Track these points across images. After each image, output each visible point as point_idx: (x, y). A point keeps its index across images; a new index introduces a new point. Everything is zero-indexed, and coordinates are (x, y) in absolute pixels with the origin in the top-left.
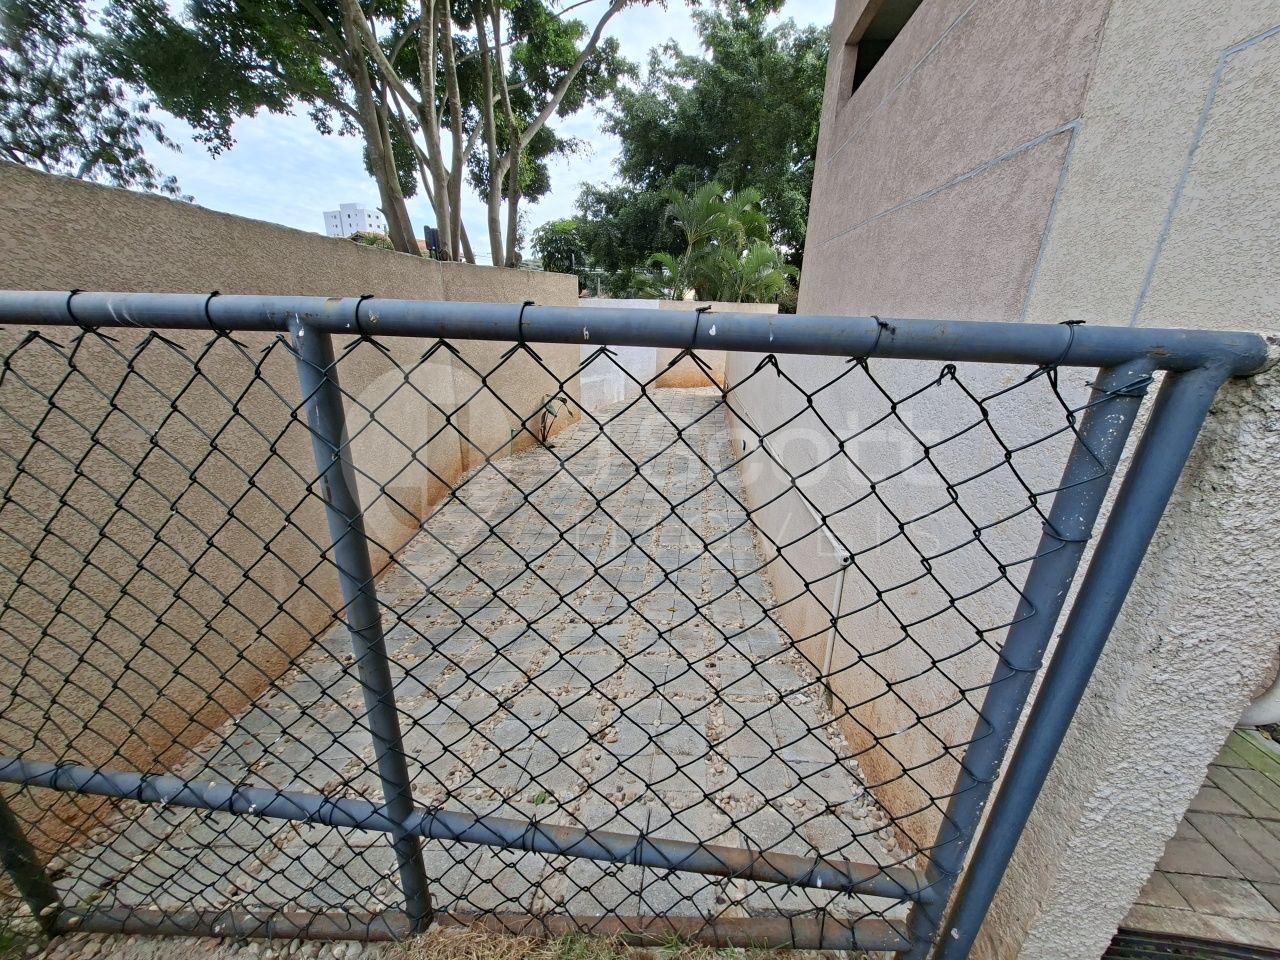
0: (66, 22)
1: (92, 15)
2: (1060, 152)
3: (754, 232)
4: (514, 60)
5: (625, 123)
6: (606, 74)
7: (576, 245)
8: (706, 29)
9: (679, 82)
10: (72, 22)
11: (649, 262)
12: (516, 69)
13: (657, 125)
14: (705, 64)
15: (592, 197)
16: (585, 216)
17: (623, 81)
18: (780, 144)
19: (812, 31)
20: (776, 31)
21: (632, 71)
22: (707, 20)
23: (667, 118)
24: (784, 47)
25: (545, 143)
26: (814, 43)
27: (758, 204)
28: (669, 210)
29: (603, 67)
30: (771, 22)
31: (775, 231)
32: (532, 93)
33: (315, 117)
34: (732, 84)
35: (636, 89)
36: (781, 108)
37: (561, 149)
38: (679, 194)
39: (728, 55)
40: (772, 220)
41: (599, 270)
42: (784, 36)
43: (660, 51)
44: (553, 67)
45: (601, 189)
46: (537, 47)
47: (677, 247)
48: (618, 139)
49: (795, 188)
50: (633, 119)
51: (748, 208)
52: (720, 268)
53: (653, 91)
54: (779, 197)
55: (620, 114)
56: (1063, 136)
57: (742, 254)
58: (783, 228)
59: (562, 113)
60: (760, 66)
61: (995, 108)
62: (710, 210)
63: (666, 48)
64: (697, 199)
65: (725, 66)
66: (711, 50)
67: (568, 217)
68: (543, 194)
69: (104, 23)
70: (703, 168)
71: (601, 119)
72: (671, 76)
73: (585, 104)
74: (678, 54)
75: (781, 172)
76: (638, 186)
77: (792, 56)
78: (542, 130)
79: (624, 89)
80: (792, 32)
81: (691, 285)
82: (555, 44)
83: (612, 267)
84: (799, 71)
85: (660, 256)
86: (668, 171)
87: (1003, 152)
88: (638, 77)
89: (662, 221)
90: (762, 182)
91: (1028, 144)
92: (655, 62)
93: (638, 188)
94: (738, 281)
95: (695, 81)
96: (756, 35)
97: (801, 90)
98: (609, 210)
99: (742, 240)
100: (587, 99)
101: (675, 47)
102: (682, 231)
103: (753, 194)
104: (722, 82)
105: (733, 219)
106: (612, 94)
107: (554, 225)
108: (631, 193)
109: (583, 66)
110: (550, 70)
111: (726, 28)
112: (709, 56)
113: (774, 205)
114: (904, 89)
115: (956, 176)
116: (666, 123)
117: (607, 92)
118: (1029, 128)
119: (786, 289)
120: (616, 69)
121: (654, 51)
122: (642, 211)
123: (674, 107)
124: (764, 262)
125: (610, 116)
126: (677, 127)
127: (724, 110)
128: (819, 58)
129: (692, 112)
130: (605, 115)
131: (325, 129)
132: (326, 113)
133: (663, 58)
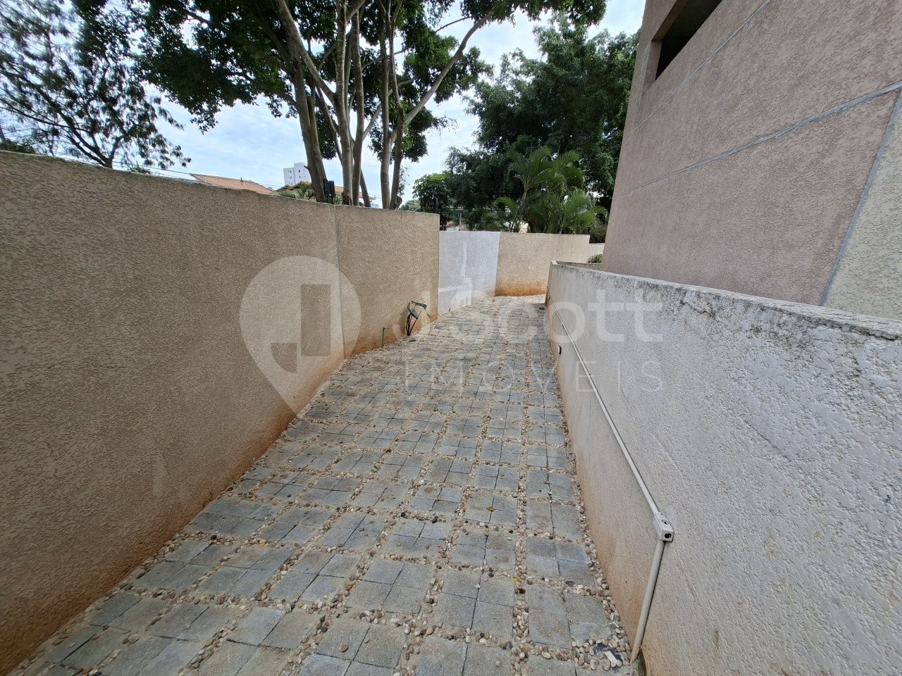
0: (118, 46)
1: (133, 42)
2: (883, 111)
3: (574, 183)
4: (406, 64)
5: (483, 106)
6: (469, 73)
7: (444, 191)
8: (544, 40)
9: (523, 78)
10: (121, 47)
11: (495, 203)
12: (407, 71)
13: (505, 107)
14: (542, 64)
15: (457, 157)
16: (451, 171)
17: (482, 77)
18: (596, 120)
19: (622, 37)
20: (595, 39)
21: (489, 70)
22: (544, 34)
23: (513, 103)
24: (601, 50)
25: (424, 120)
26: (624, 46)
27: (577, 163)
28: (511, 166)
29: (468, 68)
30: (592, 32)
31: (589, 181)
32: (418, 87)
33: (271, 106)
34: (561, 77)
35: (492, 83)
36: (597, 93)
37: (436, 125)
38: (519, 156)
39: (558, 57)
40: (587, 174)
41: (460, 208)
42: (601, 42)
43: (510, 57)
44: (433, 68)
45: (464, 152)
46: (422, 55)
47: (516, 193)
48: (477, 118)
49: (605, 151)
50: (488, 103)
51: (569, 165)
52: (547, 209)
53: (503, 84)
54: (594, 157)
55: (479, 100)
56: (886, 96)
57: (563, 197)
58: (594, 180)
59: (438, 100)
60: (582, 64)
61: (802, 77)
62: (541, 167)
63: (514, 55)
64: (532, 159)
65: (556, 64)
66: (547, 54)
67: (439, 172)
68: (421, 155)
69: (140, 47)
70: (537, 137)
71: (466, 105)
72: (517, 73)
73: (454, 94)
74: (523, 59)
75: (596, 139)
76: (490, 150)
77: (606, 56)
78: (423, 112)
79: (483, 83)
80: (606, 40)
81: (525, 220)
82: (435, 52)
83: (469, 206)
84: (611, 66)
85: (504, 199)
86: (512, 140)
87: (811, 114)
88: (492, 74)
89: (507, 174)
90: (581, 146)
91: (843, 106)
92: (505, 65)
93: (490, 152)
94: (561, 218)
95: (534, 77)
96: (579, 42)
97: (612, 80)
98: (469, 167)
99: (564, 189)
100: (456, 90)
101: (521, 54)
102: (521, 182)
103: (574, 155)
104: (553, 76)
105: (558, 173)
106: (474, 87)
107: (429, 177)
108: (485, 154)
109: (454, 66)
110: (431, 71)
111: (558, 38)
112: (545, 59)
113: (589, 163)
114: (705, 70)
115: (758, 137)
116: (512, 106)
117: (470, 85)
118: (843, 91)
119: (596, 224)
120: (477, 68)
121: (505, 57)
122: (493, 167)
123: (518, 95)
124: (581, 204)
125: (472, 102)
126: (520, 108)
127: (554, 95)
128: (626, 58)
129: (532, 97)
130: (468, 101)
131: (276, 113)
132: (278, 103)
133: (511, 62)
